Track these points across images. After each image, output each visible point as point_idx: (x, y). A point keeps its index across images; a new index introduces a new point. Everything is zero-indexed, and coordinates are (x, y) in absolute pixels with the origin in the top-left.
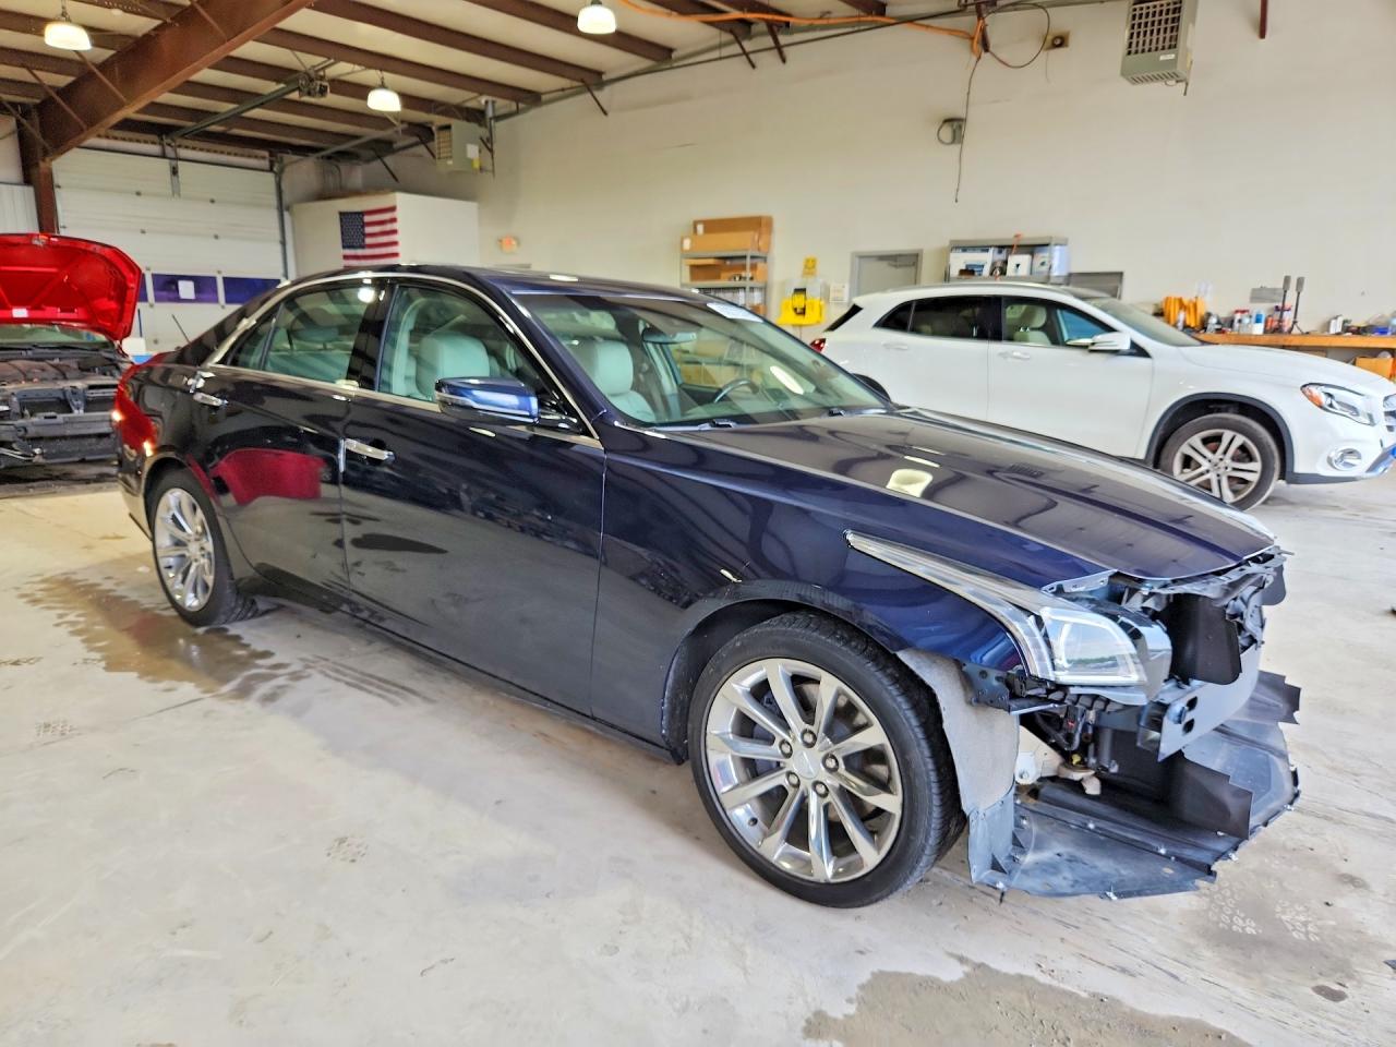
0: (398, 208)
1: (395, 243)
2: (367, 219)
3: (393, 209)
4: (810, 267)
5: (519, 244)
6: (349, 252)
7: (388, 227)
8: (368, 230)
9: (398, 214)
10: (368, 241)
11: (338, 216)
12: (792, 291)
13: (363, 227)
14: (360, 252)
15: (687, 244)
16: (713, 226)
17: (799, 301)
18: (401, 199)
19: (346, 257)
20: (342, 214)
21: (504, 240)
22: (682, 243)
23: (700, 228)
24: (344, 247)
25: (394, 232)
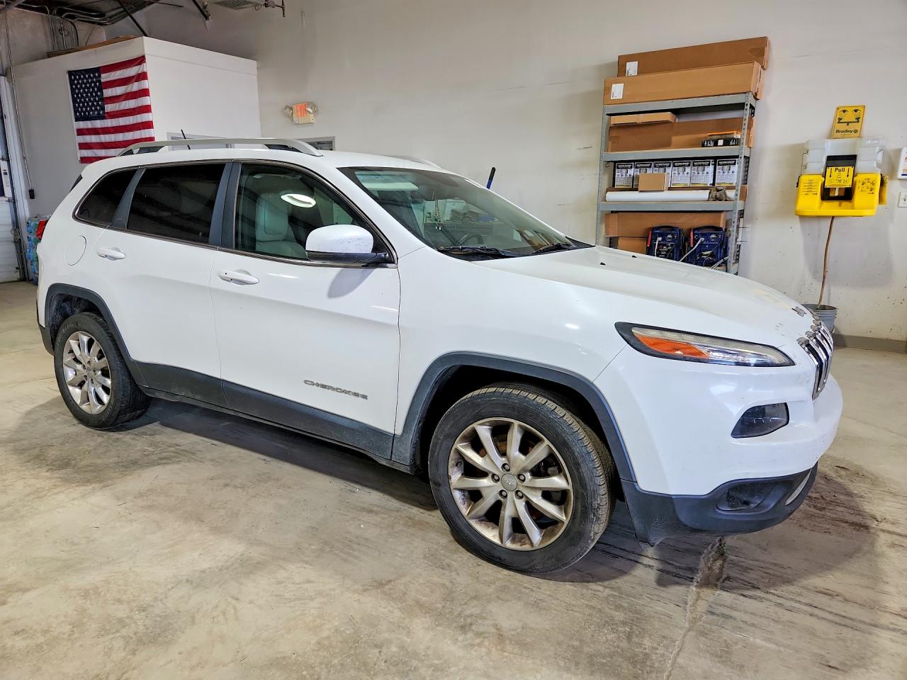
0: (147, 57)
1: (147, 109)
2: (105, 77)
3: (141, 60)
4: (848, 121)
5: (315, 112)
6: (83, 125)
7: (135, 87)
8: (108, 93)
9: (147, 67)
10: (109, 108)
11: (67, 76)
12: (824, 160)
13: (100, 90)
14: (98, 124)
15: (618, 91)
16: (653, 62)
17: (839, 178)
18: (151, 47)
19: (81, 132)
20: (70, 73)
21: (294, 107)
22: (608, 90)
23: (632, 67)
24: (77, 119)
25: (145, 93)
